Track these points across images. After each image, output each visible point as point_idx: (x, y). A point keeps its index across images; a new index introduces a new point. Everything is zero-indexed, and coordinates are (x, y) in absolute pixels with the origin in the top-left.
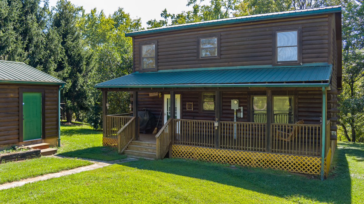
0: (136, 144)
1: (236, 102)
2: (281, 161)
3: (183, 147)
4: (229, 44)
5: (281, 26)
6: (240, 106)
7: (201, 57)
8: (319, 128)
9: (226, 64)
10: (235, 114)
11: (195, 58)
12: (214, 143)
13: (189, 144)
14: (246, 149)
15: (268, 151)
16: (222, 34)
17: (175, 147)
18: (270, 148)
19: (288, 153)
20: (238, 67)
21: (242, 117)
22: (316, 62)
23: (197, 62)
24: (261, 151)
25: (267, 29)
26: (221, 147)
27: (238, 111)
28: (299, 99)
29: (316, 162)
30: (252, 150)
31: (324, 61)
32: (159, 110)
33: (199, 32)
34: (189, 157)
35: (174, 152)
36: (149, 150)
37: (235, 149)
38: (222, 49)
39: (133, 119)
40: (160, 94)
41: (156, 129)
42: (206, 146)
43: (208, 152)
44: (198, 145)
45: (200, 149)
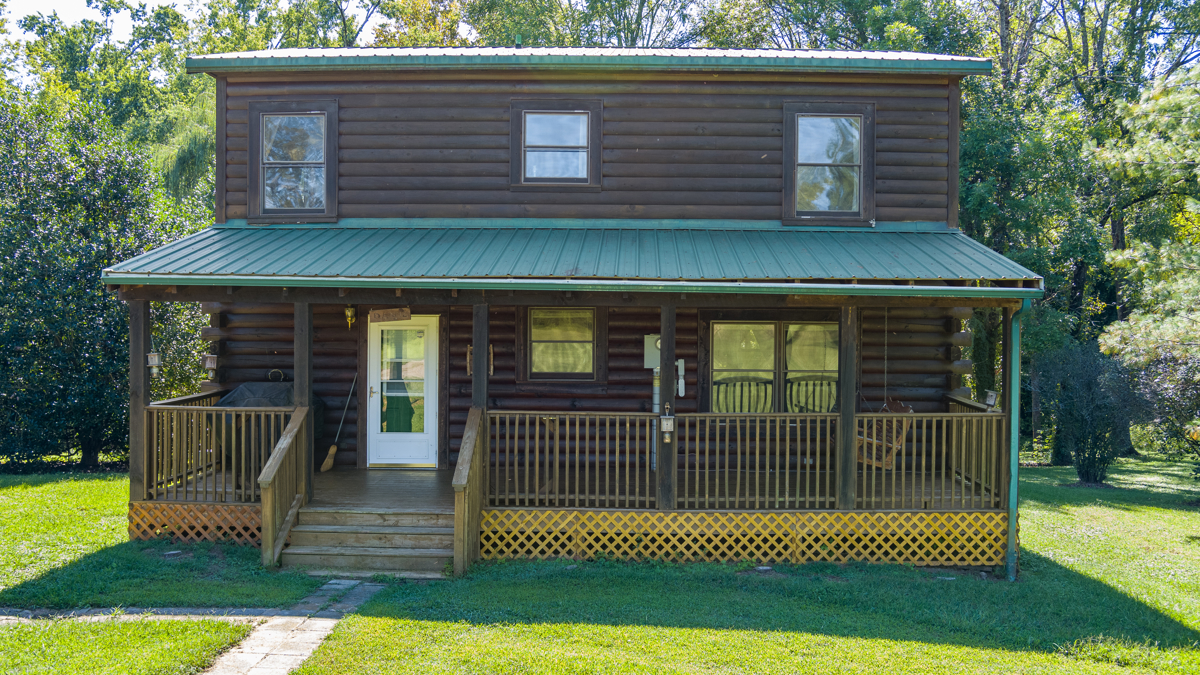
0: (324, 518)
2: (887, 533)
4: (635, 140)
5: (811, 96)
7: (527, 180)
9: (623, 209)
10: (657, 384)
11: (502, 181)
12: (652, 493)
14: (772, 506)
15: (846, 505)
16: (606, 100)
17: (495, 517)
18: (853, 495)
19: (909, 506)
21: (682, 393)
22: (913, 218)
23: (508, 195)
25: (767, 103)
26: (681, 506)
29: (991, 525)
30: (792, 506)
31: (936, 219)
32: (345, 375)
33: (518, 88)
35: (488, 538)
36: (398, 540)
37: (732, 506)
38: (607, 155)
39: (299, 416)
40: (349, 313)
41: (333, 450)
42: (622, 505)
43: (632, 527)
44: (592, 504)
45: (598, 518)
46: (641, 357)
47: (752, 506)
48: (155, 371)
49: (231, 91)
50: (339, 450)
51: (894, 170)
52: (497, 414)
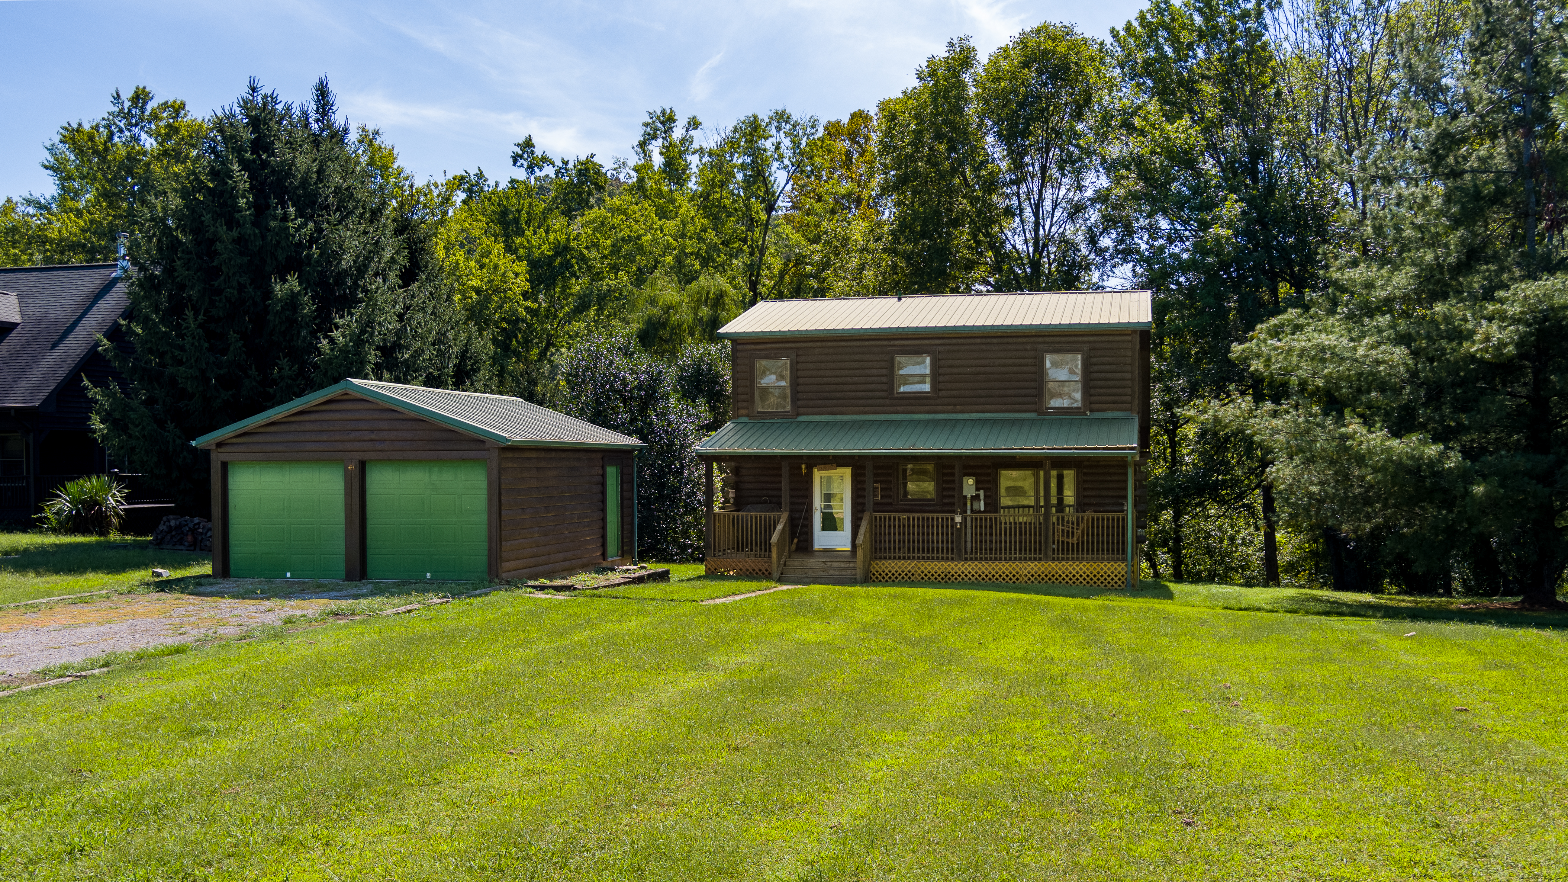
0: (797, 563)
1: (971, 481)
2: (1067, 572)
4: (956, 370)
5: (1052, 343)
6: (977, 489)
7: (898, 394)
8: (1123, 519)
9: (951, 408)
10: (969, 504)
11: (884, 394)
12: (952, 553)
13: (904, 558)
14: (1010, 559)
15: (1047, 559)
16: (940, 348)
17: (877, 564)
18: (1050, 553)
19: (1078, 559)
20: (977, 416)
21: (982, 509)
22: (1112, 410)
23: (888, 402)
24: (1035, 559)
25: (1028, 347)
26: (966, 559)
27: (976, 498)
28: (1085, 474)
29: (1119, 569)
30: (1020, 559)
31: (1125, 410)
32: (802, 500)
33: (892, 343)
34: (906, 581)
35: (873, 574)
37: (991, 559)
38: (941, 378)
39: (784, 517)
40: (803, 466)
41: (796, 540)
42: (938, 558)
43: (943, 569)
44: (923, 558)
45: (926, 565)
46: (960, 489)
47: (1001, 559)
49: (739, 347)
50: (799, 541)
51: (1100, 383)
52: (878, 515)
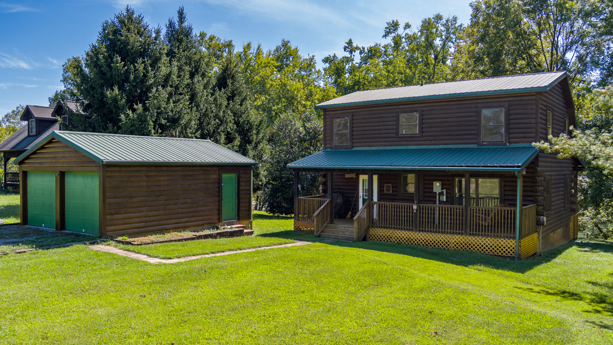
0: (332, 227)
1: (438, 184)
2: (478, 243)
3: (381, 231)
4: (432, 121)
6: (442, 189)
7: (401, 134)
8: (514, 211)
9: (429, 142)
10: (438, 197)
11: (394, 135)
12: (412, 227)
13: (387, 228)
14: (445, 233)
15: (466, 234)
16: (424, 109)
17: (373, 230)
19: (485, 235)
20: (441, 147)
21: (445, 200)
22: (523, 142)
23: (396, 139)
24: (459, 234)
25: (472, 106)
26: (420, 231)
27: (441, 194)
28: (505, 181)
29: (511, 244)
30: (450, 233)
31: (531, 142)
32: (354, 192)
33: (399, 107)
34: (387, 241)
35: (371, 236)
36: (346, 233)
37: (433, 232)
38: (423, 126)
41: (350, 213)
42: (404, 229)
43: (406, 236)
45: (398, 232)
46: (432, 188)
47: (439, 232)
48: (300, 189)
49: (327, 113)
50: (352, 213)
51: (516, 126)
52: (376, 203)
